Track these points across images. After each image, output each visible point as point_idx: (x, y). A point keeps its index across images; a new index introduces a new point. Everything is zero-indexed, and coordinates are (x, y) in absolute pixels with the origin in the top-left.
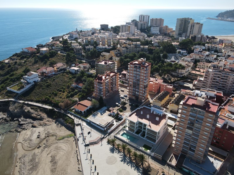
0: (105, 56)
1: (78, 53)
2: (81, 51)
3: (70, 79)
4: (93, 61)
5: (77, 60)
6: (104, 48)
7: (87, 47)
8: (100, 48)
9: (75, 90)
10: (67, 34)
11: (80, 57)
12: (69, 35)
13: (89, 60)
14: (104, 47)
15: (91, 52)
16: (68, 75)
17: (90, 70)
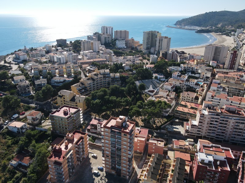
0: (63, 97)
1: (23, 92)
2: (28, 89)
3: (9, 147)
4: (47, 103)
5: (22, 104)
6: (62, 81)
7: (37, 82)
8: (56, 81)
9: (16, 173)
10: (12, 54)
11: (27, 99)
12: (14, 56)
13: (41, 103)
14: (62, 79)
15: (44, 91)
16: (5, 138)
17: (42, 122)
